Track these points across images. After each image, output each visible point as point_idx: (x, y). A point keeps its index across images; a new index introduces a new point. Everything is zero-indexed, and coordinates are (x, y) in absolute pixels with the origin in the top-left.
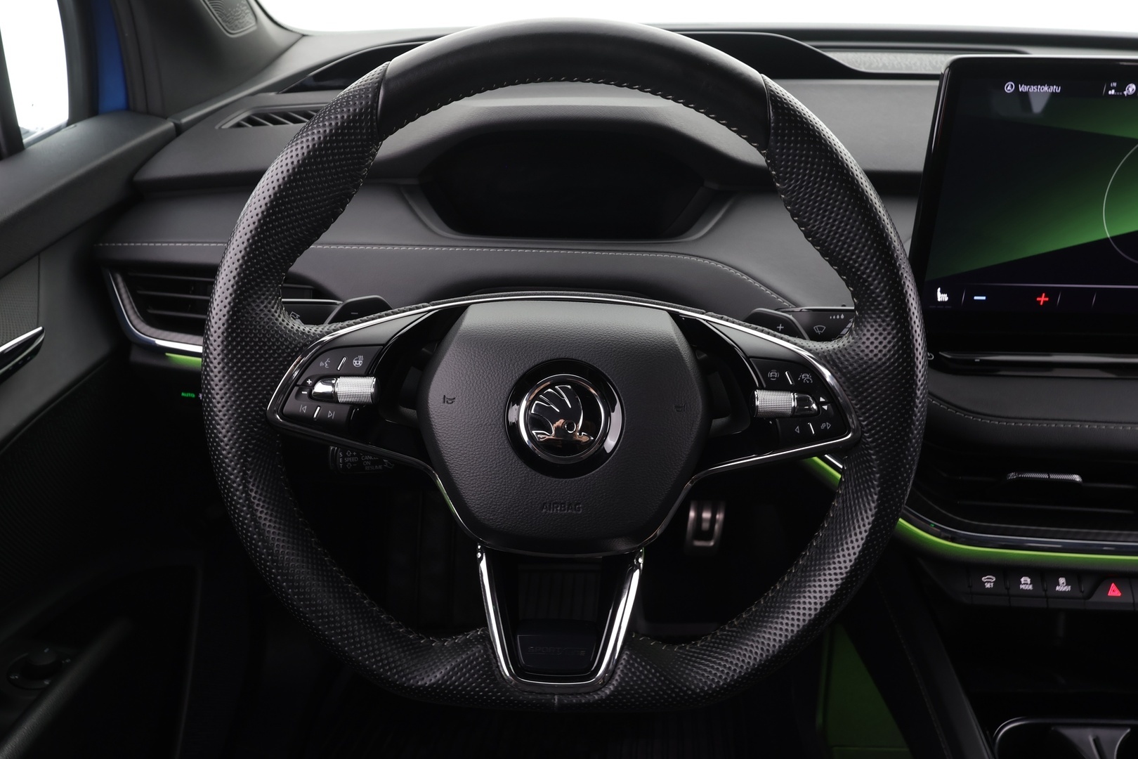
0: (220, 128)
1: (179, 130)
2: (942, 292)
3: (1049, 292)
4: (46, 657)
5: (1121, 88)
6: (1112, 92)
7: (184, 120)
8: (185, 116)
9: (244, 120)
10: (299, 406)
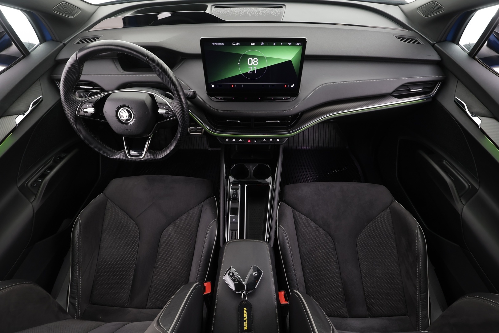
0: (74, 44)
1: (65, 45)
2: (213, 85)
3: (234, 85)
4: (63, 155)
5: (236, 44)
6: (234, 44)
7: (65, 42)
8: (65, 41)
9: (79, 41)
10: (82, 113)
